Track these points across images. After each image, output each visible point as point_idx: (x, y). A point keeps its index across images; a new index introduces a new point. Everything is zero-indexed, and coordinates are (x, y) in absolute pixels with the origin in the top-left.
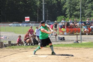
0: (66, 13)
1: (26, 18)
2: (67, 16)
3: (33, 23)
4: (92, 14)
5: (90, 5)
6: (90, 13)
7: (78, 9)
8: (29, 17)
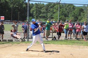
0: (34, 15)
1: (1, 17)
2: (34, 17)
3: (8, 22)
4: (53, 16)
5: (51, 9)
6: (52, 15)
7: (43, 12)
8: (4, 17)
